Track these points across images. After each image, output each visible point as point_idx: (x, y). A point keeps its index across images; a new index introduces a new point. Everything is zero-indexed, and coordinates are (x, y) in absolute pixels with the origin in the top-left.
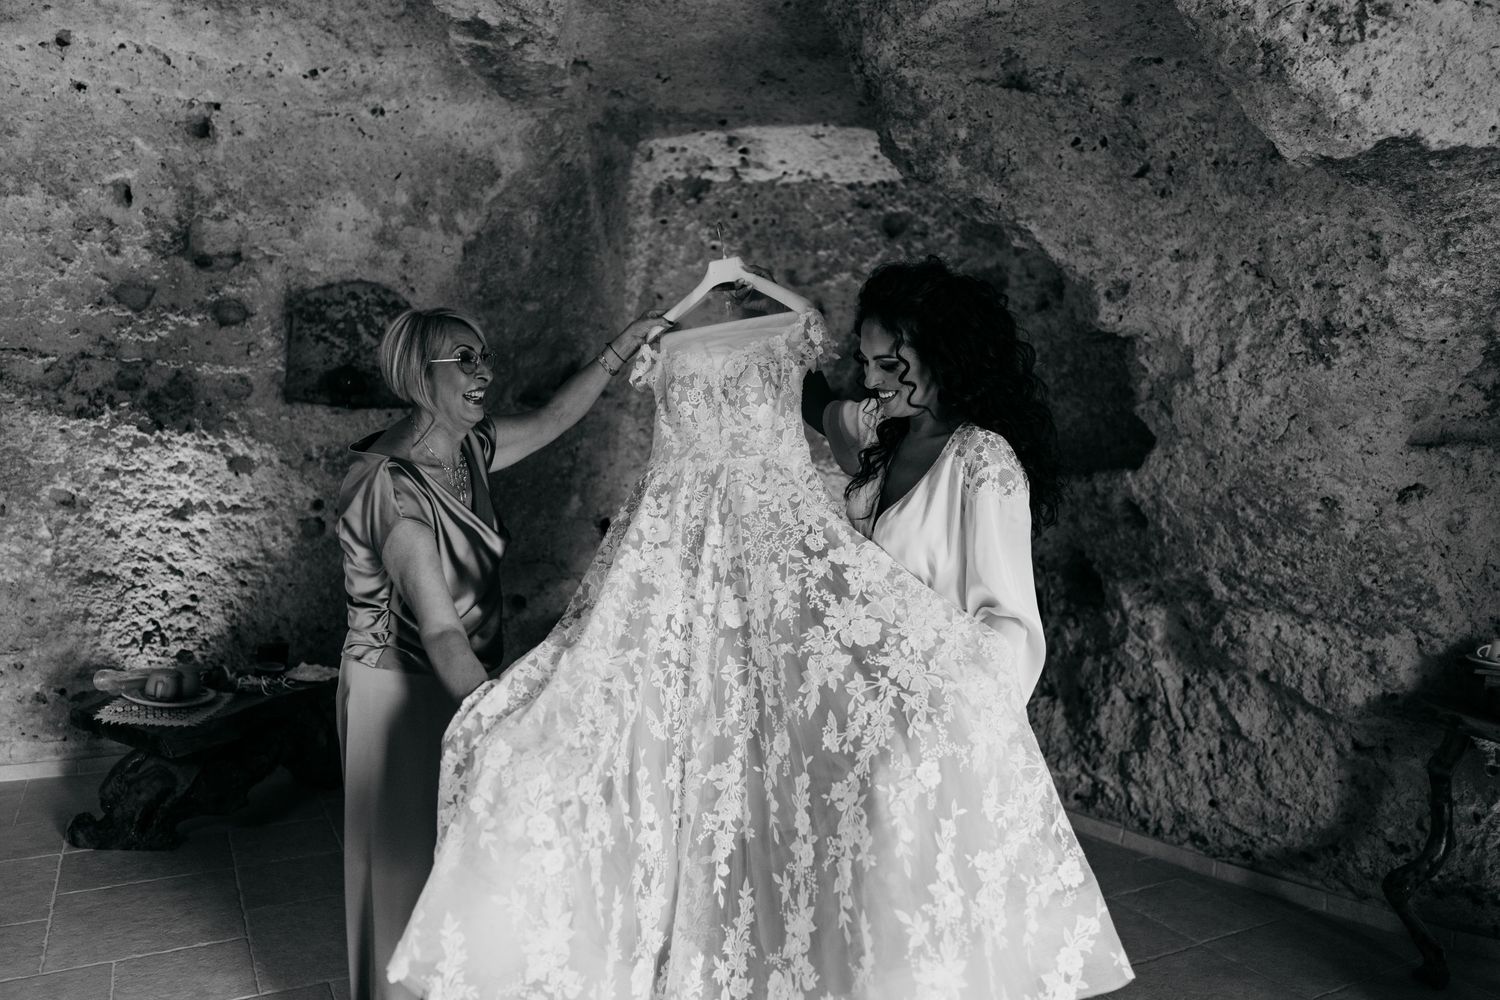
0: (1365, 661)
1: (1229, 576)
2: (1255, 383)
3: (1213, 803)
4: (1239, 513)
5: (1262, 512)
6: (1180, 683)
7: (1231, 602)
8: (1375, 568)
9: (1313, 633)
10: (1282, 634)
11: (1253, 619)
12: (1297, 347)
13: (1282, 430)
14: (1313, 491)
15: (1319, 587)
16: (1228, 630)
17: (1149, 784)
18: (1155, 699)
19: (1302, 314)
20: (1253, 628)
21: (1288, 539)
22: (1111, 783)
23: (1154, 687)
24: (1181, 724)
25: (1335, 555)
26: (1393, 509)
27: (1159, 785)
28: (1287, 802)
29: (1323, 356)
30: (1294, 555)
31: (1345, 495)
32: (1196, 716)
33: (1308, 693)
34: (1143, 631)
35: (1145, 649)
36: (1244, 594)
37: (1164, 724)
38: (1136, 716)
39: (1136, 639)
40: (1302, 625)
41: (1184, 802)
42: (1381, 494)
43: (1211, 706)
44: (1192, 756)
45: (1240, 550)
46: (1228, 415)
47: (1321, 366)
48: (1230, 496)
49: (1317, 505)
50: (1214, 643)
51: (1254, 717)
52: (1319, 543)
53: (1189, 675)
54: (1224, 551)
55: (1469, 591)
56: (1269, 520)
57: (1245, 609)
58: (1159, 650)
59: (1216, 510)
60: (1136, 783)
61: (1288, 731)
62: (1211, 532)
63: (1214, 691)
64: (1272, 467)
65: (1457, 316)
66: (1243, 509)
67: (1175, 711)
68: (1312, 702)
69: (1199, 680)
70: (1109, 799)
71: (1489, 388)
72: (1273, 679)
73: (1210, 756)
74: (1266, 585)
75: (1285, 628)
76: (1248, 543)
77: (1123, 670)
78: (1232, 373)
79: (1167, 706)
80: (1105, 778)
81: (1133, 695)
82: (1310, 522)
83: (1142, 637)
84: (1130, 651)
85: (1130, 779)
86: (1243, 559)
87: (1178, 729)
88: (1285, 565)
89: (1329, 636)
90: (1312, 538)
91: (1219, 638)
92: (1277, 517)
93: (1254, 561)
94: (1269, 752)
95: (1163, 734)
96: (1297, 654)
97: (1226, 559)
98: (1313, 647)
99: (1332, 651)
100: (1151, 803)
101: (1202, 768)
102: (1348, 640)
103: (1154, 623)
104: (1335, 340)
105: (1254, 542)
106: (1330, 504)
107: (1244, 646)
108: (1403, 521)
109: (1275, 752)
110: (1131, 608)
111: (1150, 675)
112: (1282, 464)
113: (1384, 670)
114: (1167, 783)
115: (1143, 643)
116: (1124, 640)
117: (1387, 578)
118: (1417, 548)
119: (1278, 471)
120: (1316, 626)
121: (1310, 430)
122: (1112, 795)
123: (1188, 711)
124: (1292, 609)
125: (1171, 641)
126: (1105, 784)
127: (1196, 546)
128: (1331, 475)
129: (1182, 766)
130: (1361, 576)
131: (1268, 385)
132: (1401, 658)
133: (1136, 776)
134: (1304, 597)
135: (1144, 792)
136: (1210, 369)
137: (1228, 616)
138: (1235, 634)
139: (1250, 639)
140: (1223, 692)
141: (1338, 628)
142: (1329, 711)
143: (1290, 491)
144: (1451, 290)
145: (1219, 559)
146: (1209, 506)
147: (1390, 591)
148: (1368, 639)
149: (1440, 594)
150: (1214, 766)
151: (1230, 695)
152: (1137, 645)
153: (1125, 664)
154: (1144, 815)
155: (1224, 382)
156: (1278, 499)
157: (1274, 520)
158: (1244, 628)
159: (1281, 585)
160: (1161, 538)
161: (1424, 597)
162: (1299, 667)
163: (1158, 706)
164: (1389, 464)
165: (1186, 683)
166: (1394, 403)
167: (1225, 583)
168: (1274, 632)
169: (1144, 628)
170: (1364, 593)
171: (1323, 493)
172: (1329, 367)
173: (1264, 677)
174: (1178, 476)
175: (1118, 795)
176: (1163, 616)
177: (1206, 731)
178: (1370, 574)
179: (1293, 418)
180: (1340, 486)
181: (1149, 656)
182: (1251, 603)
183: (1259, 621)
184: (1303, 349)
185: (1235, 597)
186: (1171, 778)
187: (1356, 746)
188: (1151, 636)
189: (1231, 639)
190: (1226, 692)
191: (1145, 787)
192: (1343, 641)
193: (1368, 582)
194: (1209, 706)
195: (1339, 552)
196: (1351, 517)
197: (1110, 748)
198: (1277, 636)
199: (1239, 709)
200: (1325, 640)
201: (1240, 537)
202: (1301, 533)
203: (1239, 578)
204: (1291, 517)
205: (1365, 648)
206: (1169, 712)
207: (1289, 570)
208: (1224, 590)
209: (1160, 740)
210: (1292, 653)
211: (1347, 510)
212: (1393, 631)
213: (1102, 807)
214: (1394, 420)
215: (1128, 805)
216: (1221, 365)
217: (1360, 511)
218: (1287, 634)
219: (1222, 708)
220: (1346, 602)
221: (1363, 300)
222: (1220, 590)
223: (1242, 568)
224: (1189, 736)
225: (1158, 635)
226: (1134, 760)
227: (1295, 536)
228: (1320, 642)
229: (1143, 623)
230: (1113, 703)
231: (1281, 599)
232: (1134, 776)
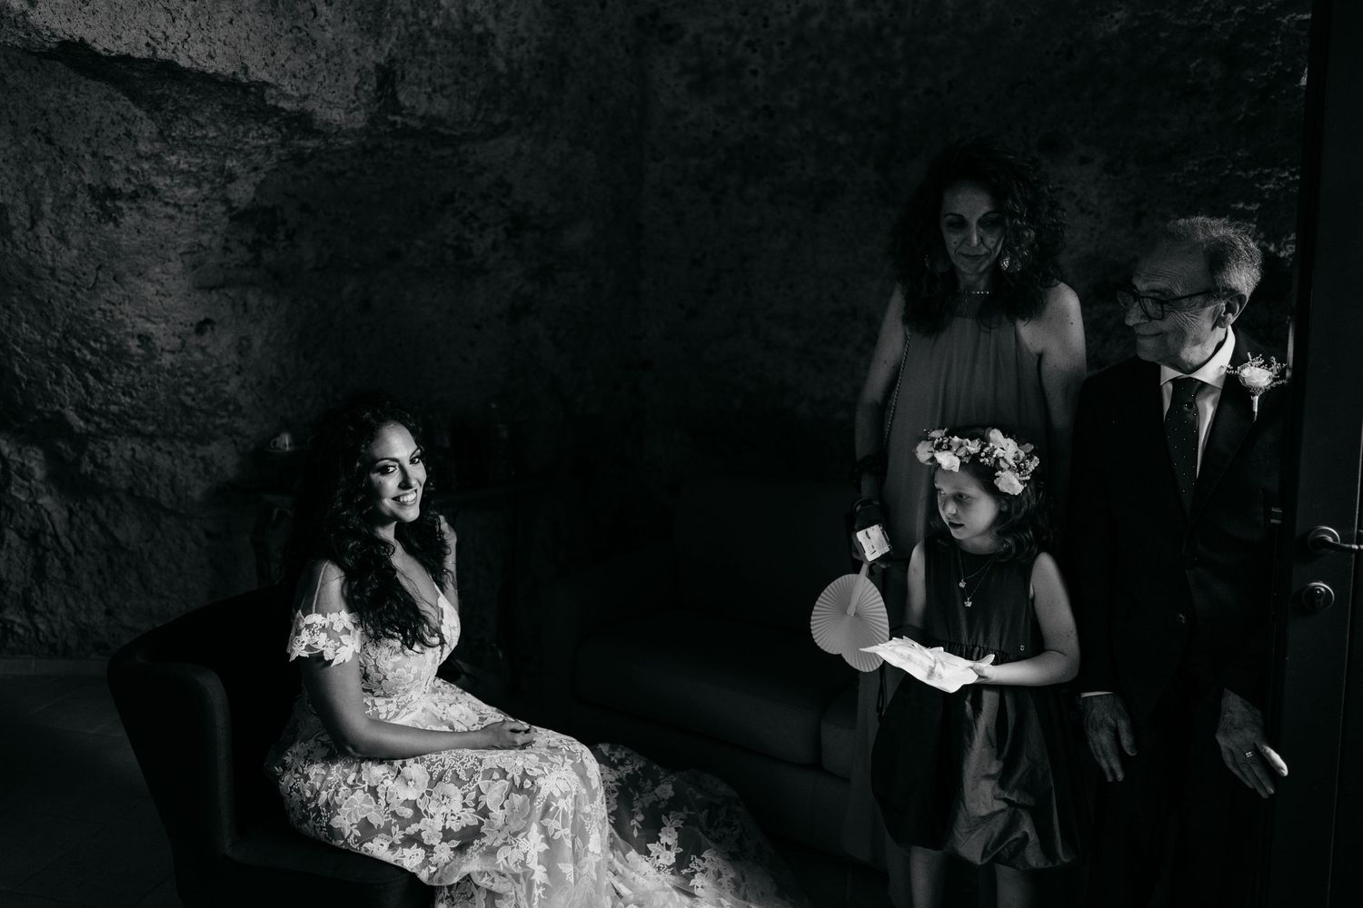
0: (201, 465)
1: (82, 409)
2: (63, 238)
3: (109, 613)
4: (77, 354)
5: (94, 352)
6: (66, 514)
7: (89, 433)
8: (192, 390)
9: (159, 449)
10: (137, 455)
11: (111, 445)
12: (89, 207)
13: (92, 280)
14: (129, 330)
15: (154, 410)
16: (93, 458)
17: (51, 612)
18: (44, 533)
19: (87, 179)
20: (113, 453)
21: (121, 373)
22: (19, 620)
23: (42, 523)
24: (71, 549)
25: (159, 381)
26: (193, 340)
27: (61, 610)
28: (166, 593)
29: (111, 216)
30: (128, 385)
31: (154, 331)
32: (82, 539)
33: (164, 499)
34: (25, 473)
35: (29, 489)
36: (98, 425)
37: (56, 553)
38: (32, 553)
39: (20, 481)
40: (150, 445)
41: (83, 617)
42: (180, 328)
43: (94, 528)
44: (85, 576)
45: (86, 386)
46: (45, 267)
47: (111, 224)
48: (66, 339)
49: (137, 342)
50: (83, 471)
51: (129, 530)
52: (145, 373)
53: (72, 505)
54: (74, 389)
55: (261, 399)
56: (102, 358)
57: (103, 438)
58: (41, 487)
59: (58, 351)
60: (41, 614)
61: (158, 535)
62: (59, 374)
63: (94, 514)
64: (92, 312)
65: (198, 185)
66: (79, 350)
67: (64, 540)
68: (169, 506)
69: (81, 508)
70: (19, 635)
71: (250, 243)
72: (137, 493)
73: (100, 572)
74: (113, 414)
75: (138, 448)
76: (91, 380)
77: (12, 511)
78: (43, 229)
79: (56, 536)
80: (12, 617)
81: (26, 534)
82: (133, 356)
83: (24, 478)
84: (16, 494)
85: (35, 611)
86: (89, 393)
87: (69, 555)
88: (124, 394)
89: (171, 449)
90: (138, 370)
91: (87, 467)
92: (107, 354)
93: (99, 395)
94: (146, 556)
95: (57, 562)
96: (151, 469)
97: (77, 396)
98: (163, 461)
99: (176, 462)
100: (57, 627)
101: (95, 584)
102: (185, 450)
103: (33, 464)
104: (119, 203)
105: (95, 377)
106: (145, 339)
107: (108, 469)
108: (203, 350)
109: (150, 555)
110: (11, 453)
111: (37, 512)
112: (100, 309)
113: (214, 470)
114: (67, 606)
115: (26, 484)
116: (8, 484)
117: (201, 396)
118: (218, 370)
119: (98, 315)
120: (160, 443)
121: (115, 279)
122: (21, 631)
123: (75, 536)
124: (137, 433)
125: (52, 477)
126: (13, 622)
127: (49, 386)
128: (140, 316)
129: (78, 587)
130: (183, 397)
131: (74, 241)
132: (226, 458)
133: (39, 607)
134: (144, 419)
135: (49, 620)
136: (24, 226)
137: (91, 446)
138: (99, 461)
139: (112, 463)
140: (102, 513)
141: (177, 442)
142: (182, 511)
143: (112, 332)
144: (186, 166)
145: (71, 397)
146: (52, 350)
147: (205, 406)
148: (199, 447)
149: (242, 404)
150: (104, 580)
151: (107, 515)
152: (22, 486)
153: (14, 506)
154: (52, 640)
155: (38, 237)
156: (104, 340)
157: (106, 358)
158: (105, 454)
159: (125, 412)
160: (19, 384)
161: (231, 407)
162: (155, 480)
163: (49, 538)
164: (182, 304)
165: (71, 512)
166: (172, 255)
167: (82, 417)
168: (130, 453)
169: (25, 469)
170: (187, 410)
171: (136, 331)
172: (117, 225)
173: (130, 492)
174: (19, 324)
175: (26, 629)
176: (40, 455)
177: (93, 550)
178: (188, 394)
179: (99, 268)
180: (148, 325)
181: (33, 493)
182: (106, 431)
183: (116, 445)
184: (94, 209)
185: (92, 428)
186: (70, 600)
187: (209, 535)
188: (32, 477)
189: (96, 465)
190: (104, 512)
191: (48, 615)
192: (182, 452)
193: (189, 402)
194: (92, 528)
195: (162, 379)
196: (163, 350)
197: (12, 588)
198: (133, 456)
199: (116, 526)
200: (170, 453)
201: (83, 376)
202: (129, 367)
203: (90, 411)
204: (117, 354)
205: (198, 454)
206: (59, 542)
207: (128, 400)
208: (82, 423)
209: (54, 566)
210: (147, 469)
211: (158, 343)
212: (215, 439)
213: (13, 645)
214: (176, 267)
215: (37, 635)
216: (34, 223)
217: (169, 344)
218: (141, 455)
219: (103, 528)
220: (177, 420)
221: (128, 170)
222: (78, 423)
223: (92, 402)
224: (79, 559)
225: (39, 473)
226: (36, 594)
227: (125, 369)
228: (166, 456)
229: (23, 465)
230: (9, 545)
231: (128, 425)
232: (37, 608)
